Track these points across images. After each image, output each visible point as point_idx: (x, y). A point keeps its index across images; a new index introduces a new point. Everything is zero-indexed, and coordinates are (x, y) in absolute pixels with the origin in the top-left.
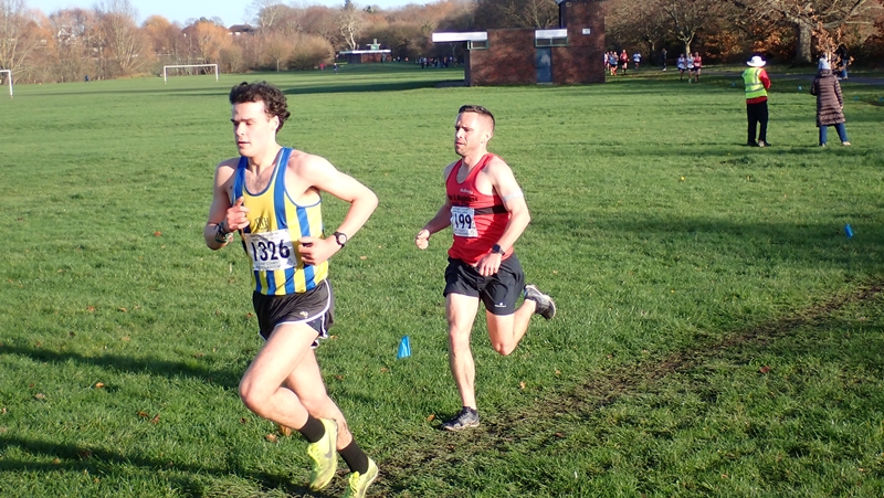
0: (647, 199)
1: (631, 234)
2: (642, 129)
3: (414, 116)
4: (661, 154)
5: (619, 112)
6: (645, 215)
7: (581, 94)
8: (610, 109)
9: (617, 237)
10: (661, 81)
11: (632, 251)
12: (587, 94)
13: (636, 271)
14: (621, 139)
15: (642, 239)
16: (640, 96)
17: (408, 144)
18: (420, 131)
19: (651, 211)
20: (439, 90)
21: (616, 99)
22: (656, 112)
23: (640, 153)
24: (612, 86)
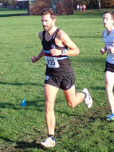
0: (94, 52)
1: (90, 64)
2: (88, 29)
3: (12, 25)
4: (95, 37)
5: (79, 24)
6: (93, 57)
7: (66, 18)
8: (76, 23)
9: (86, 65)
10: (91, 14)
11: (91, 69)
12: (68, 18)
13: (94, 76)
14: (82, 32)
15: (94, 65)
16: (86, 19)
17: (12, 34)
18: (15, 30)
19: (95, 56)
20: (19, 17)
21: (78, 20)
22: (92, 24)
23: (89, 37)
24: (76, 15)
